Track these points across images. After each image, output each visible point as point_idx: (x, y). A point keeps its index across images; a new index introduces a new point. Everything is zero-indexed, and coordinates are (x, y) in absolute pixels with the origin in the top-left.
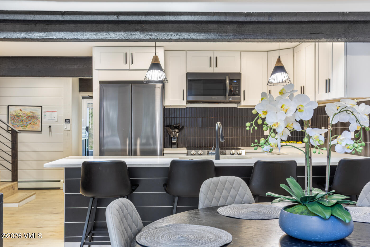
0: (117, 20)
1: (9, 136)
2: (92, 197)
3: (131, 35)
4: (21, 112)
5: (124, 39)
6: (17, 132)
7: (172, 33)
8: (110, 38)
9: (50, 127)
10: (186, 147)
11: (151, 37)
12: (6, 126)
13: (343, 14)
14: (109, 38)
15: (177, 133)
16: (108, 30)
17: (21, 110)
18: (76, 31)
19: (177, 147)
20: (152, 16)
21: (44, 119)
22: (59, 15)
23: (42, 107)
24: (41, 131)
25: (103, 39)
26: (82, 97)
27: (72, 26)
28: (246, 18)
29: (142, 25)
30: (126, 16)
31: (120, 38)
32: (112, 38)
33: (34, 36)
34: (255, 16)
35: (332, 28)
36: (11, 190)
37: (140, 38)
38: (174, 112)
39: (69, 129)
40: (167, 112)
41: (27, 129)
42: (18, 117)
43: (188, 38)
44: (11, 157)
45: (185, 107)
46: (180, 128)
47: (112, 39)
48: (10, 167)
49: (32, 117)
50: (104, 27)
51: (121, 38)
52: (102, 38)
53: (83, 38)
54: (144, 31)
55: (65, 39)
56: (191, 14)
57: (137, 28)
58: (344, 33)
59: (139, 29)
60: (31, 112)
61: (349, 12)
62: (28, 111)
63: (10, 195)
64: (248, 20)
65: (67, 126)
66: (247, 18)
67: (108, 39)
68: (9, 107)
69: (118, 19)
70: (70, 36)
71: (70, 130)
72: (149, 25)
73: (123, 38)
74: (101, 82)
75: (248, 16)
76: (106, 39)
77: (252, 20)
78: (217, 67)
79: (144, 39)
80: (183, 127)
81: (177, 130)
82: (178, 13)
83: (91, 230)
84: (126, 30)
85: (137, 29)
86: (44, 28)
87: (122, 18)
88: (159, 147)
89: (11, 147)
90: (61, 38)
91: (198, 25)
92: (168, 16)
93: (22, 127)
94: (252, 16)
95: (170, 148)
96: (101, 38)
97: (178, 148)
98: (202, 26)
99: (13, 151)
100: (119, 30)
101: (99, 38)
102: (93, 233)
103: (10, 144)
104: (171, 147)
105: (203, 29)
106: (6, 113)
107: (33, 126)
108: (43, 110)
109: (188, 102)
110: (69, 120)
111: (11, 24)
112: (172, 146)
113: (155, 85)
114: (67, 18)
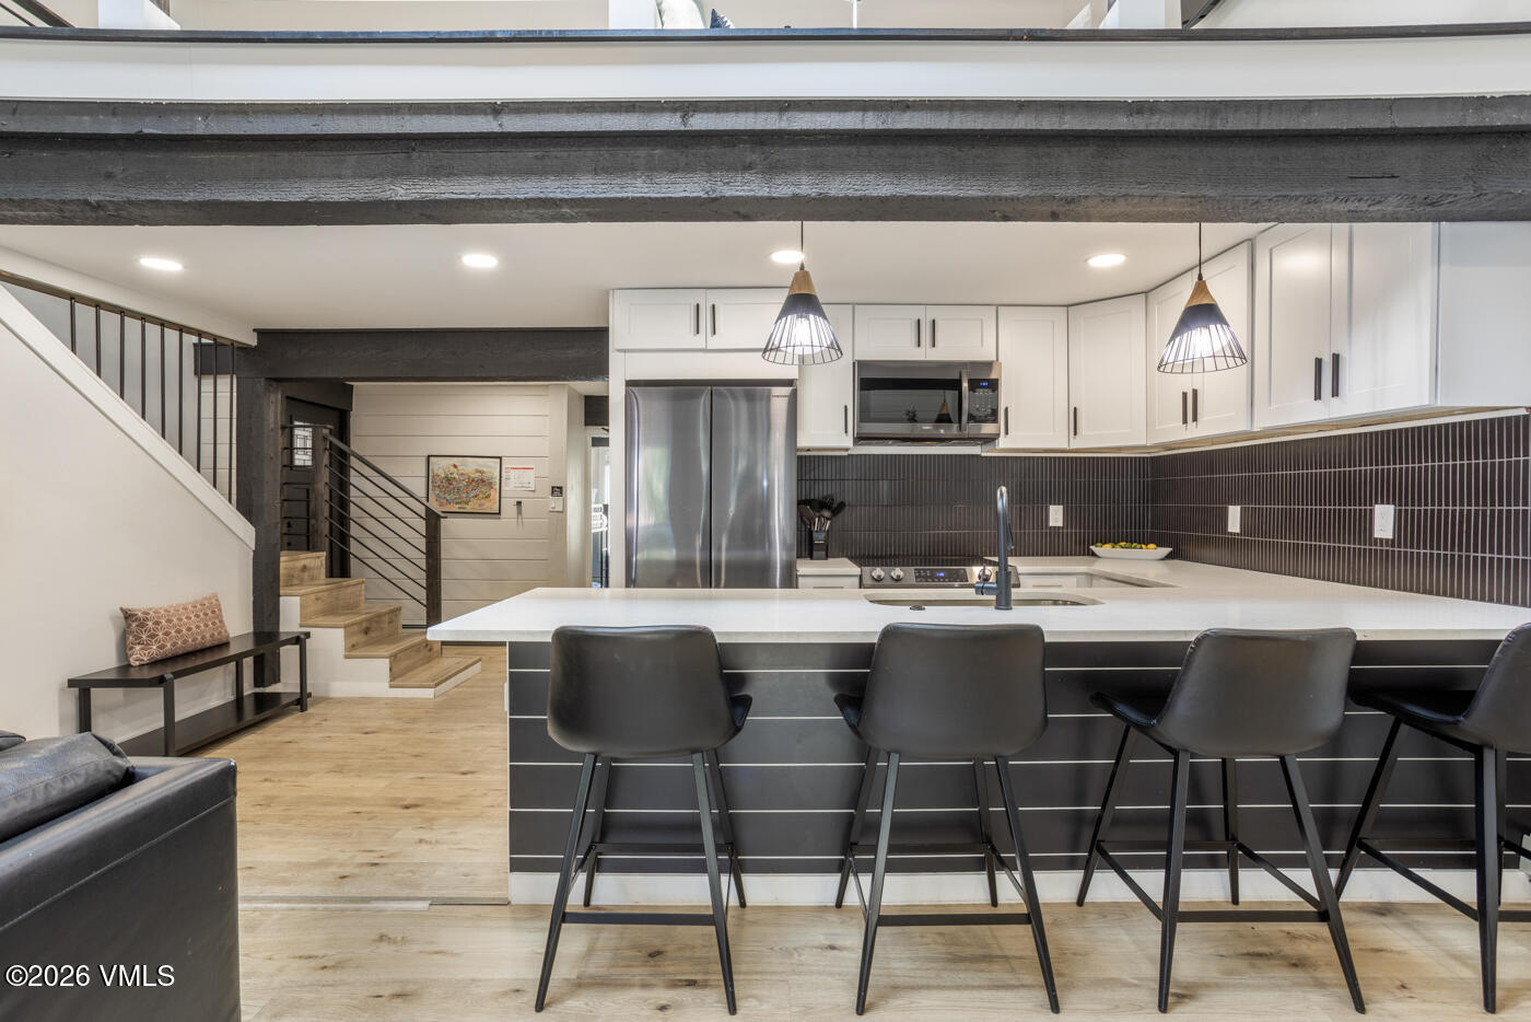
0: (683, 128)
1: (421, 525)
2: (592, 754)
3: (728, 183)
4: (455, 470)
5: (706, 196)
6: (439, 517)
7: (870, 177)
8: (658, 195)
9: (519, 503)
10: (847, 556)
11: (797, 191)
12: (424, 508)
13: (1481, 102)
14: (654, 195)
15: (828, 519)
16: (651, 169)
17: (455, 466)
18: (543, 172)
19: (827, 557)
20: (802, 115)
21: (506, 485)
22: (485, 113)
23: (500, 458)
24: (499, 513)
25: (633, 198)
26: (593, 439)
27: (530, 154)
28: (1131, 119)
29: (767, 149)
30: (713, 115)
31: (692, 195)
32: (663, 195)
33: (403, 191)
34: (1163, 112)
35: (1429, 157)
36: (424, 653)
37: (760, 194)
38: (812, 468)
39: (561, 509)
40: (807, 466)
41: (469, 508)
42: (449, 480)
43: (924, 193)
44: (424, 574)
45: (845, 454)
46: (835, 508)
47: (663, 198)
48: (422, 594)
49: (482, 482)
50: (639, 157)
51: (695, 194)
52: (630, 195)
53: (566, 197)
54: (772, 169)
55: (507, 200)
56: (941, 106)
57: (748, 160)
58: (1471, 173)
59: (758, 161)
60: (477, 471)
61: (1504, 97)
62: (470, 467)
63: (421, 665)
64: (1140, 128)
65: (555, 503)
66: (1136, 121)
67: (650, 198)
68: (431, 459)
69: (685, 125)
70: (523, 191)
71: (562, 512)
72: (792, 149)
73: (702, 194)
74: (630, 384)
75: (1138, 113)
76: (643, 197)
77: (1152, 128)
78: (934, 346)
79: (774, 198)
80: (842, 505)
81: (827, 514)
82: (895, 102)
83: (593, 842)
84: (710, 167)
85: (751, 163)
86: (439, 163)
87: (699, 122)
88: (778, 555)
89: (424, 551)
90: (494, 196)
91: (959, 150)
92: (860, 114)
93: (457, 503)
94: (1153, 114)
95: (808, 561)
96: (625, 195)
97: (830, 560)
98: (974, 151)
99: (430, 561)
100: (689, 168)
101: (619, 195)
102: (598, 850)
103: (422, 543)
104: (811, 557)
105: (979, 161)
106: (424, 473)
107: (483, 501)
108: (503, 467)
109: (860, 439)
110: (561, 488)
111: (329, 153)
112: (815, 553)
113: (770, 392)
114: (513, 124)
